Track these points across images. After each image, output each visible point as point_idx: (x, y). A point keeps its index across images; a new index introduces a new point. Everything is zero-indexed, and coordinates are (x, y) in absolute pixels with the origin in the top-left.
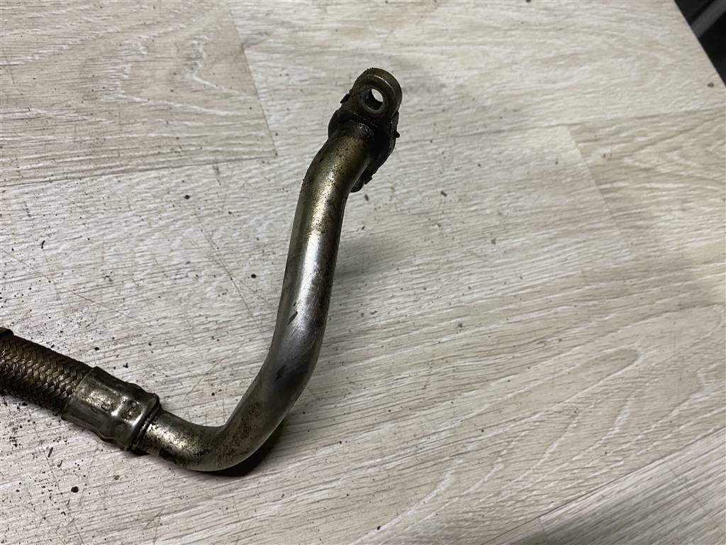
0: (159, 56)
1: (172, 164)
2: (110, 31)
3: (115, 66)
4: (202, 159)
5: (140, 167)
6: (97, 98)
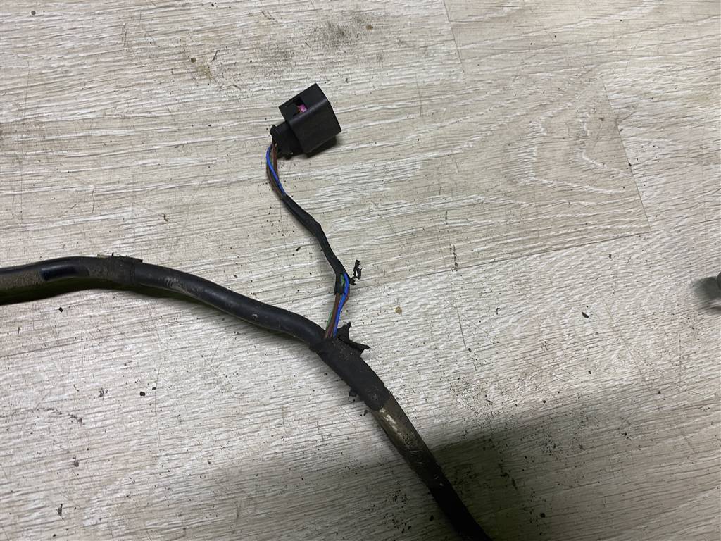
0: (556, 137)
1: (576, 243)
2: (518, 114)
3: (526, 149)
4: (597, 237)
5: (555, 247)
6: (517, 182)
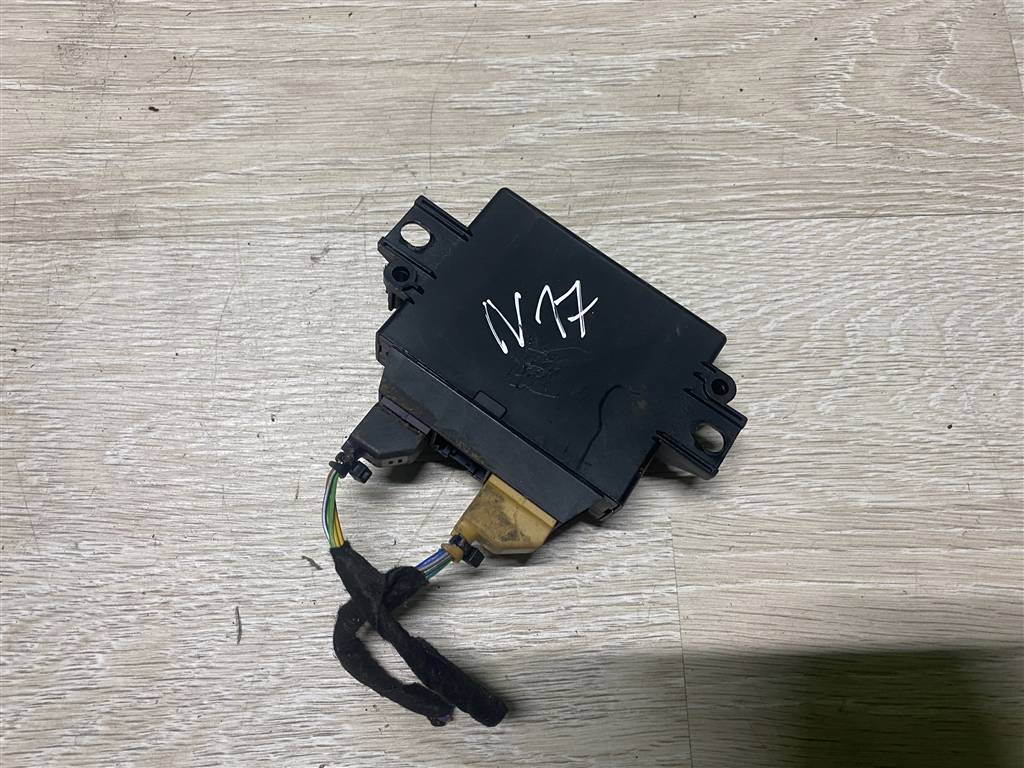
0: (893, 46)
1: (897, 211)
3: (836, 60)
6: (811, 108)
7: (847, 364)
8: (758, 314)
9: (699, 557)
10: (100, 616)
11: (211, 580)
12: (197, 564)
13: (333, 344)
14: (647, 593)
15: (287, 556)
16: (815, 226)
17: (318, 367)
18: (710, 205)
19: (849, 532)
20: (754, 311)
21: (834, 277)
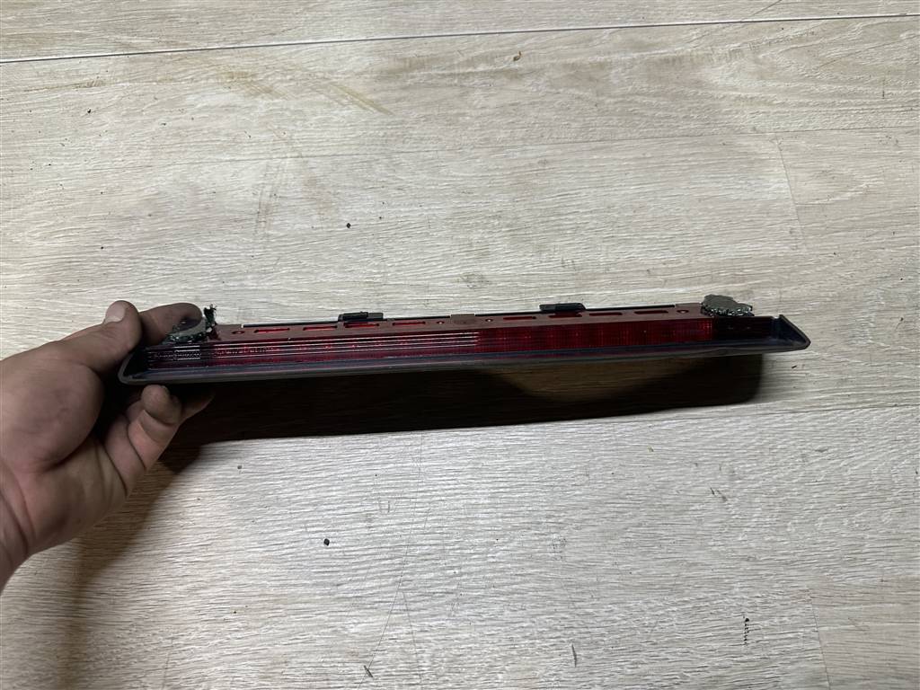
7: (895, 494)
8: (842, 464)
9: (828, 609)
10: (497, 652)
11: (556, 630)
12: (547, 620)
13: (604, 489)
14: (801, 632)
15: (597, 614)
16: (867, 413)
17: (599, 503)
18: (805, 403)
19: (909, 593)
20: (838, 464)
21: (880, 443)
